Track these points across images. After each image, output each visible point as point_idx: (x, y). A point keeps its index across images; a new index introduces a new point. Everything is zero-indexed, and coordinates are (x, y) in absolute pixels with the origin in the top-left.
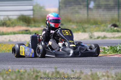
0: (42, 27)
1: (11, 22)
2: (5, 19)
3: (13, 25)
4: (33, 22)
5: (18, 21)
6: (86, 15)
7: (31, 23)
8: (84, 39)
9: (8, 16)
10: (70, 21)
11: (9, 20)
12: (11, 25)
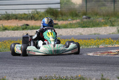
0: (69, 21)
1: (39, 15)
2: (33, 13)
3: (42, 19)
4: (60, 15)
5: (46, 15)
6: (113, 8)
7: (59, 17)
8: (112, 33)
9: (36, 9)
10: (97, 14)
11: (37, 13)
12: (39, 18)
